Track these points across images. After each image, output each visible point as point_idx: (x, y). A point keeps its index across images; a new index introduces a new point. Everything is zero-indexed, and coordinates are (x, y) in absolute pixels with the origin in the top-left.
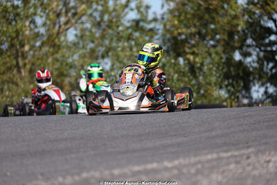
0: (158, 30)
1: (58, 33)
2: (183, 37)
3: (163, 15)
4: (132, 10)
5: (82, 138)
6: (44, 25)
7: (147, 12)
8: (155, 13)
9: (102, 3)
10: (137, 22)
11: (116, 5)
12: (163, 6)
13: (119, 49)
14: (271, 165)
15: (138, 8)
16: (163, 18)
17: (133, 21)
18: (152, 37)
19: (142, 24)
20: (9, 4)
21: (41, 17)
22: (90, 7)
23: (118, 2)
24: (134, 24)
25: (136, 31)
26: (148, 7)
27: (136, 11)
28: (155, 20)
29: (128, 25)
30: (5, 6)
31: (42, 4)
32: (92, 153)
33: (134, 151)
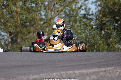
0: (94, 18)
1: (51, 19)
2: (104, 22)
3: (96, 12)
4: (83, 10)
5: (47, 61)
6: (45, 15)
7: (89, 11)
8: (92, 11)
9: (70, 6)
10: (85, 15)
11: (76, 7)
12: (96, 8)
13: (76, 26)
14: (118, 73)
15: (85, 9)
16: (96, 14)
17: (83, 14)
18: (91, 22)
19: (87, 16)
20: (30, 6)
21: (44, 11)
22: (64, 8)
23: (77, 6)
24: (83, 16)
25: (84, 19)
26: (89, 9)
27: (84, 10)
28: (92, 14)
29: (81, 16)
30: (28, 7)
31: (44, 6)
32: (48, 66)
33: (66, 66)
